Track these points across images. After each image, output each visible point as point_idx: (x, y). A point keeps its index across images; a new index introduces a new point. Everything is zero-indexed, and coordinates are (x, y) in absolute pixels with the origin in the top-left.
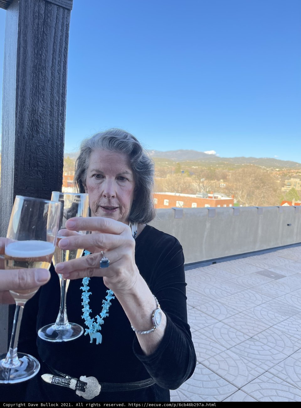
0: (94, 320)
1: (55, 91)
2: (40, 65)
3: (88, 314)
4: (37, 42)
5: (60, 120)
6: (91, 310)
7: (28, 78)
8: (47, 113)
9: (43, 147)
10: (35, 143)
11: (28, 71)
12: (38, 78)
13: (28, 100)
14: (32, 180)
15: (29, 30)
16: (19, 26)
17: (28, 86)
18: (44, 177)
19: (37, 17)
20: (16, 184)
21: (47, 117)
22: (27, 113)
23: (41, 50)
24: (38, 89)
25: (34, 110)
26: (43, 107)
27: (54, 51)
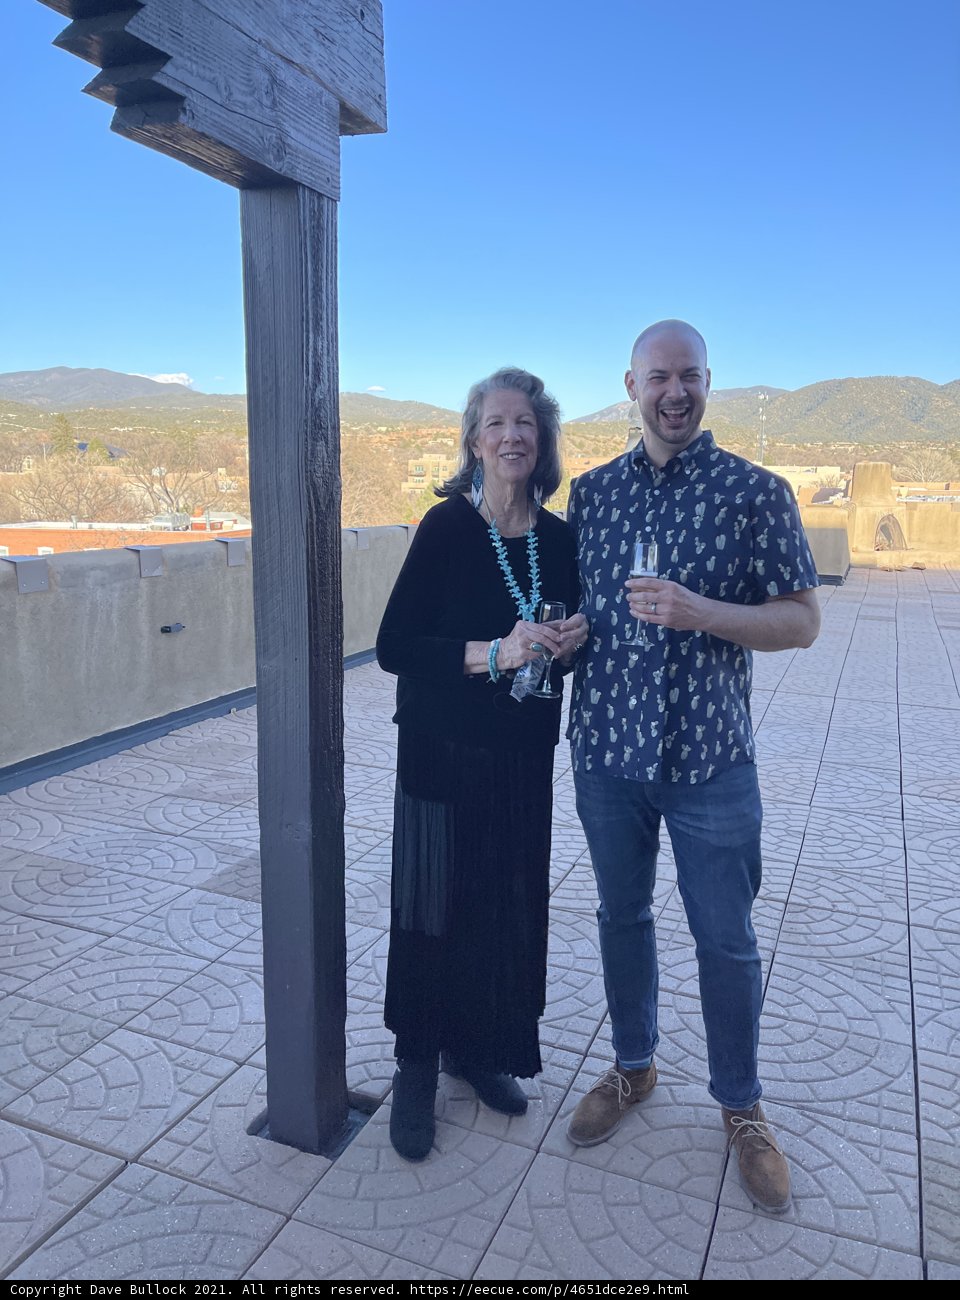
1: (330, 321)
2: (318, 286)
4: (315, 253)
5: (335, 361)
7: (310, 304)
8: (325, 352)
9: (324, 399)
10: (317, 393)
11: (310, 296)
12: (317, 304)
13: (311, 335)
14: (318, 448)
15: (308, 239)
16: (300, 233)
17: (311, 316)
18: (327, 443)
19: (312, 218)
20: (306, 453)
21: (325, 357)
22: (311, 354)
23: (317, 264)
24: (318, 319)
25: (315, 349)
26: (322, 344)
27: (327, 264)
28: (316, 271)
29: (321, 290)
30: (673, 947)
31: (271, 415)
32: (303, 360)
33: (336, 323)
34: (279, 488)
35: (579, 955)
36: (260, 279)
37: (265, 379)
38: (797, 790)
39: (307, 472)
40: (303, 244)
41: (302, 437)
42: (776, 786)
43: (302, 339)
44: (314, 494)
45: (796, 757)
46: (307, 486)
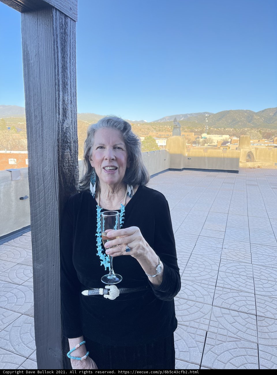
0: (106, 255)
1: (72, 86)
2: (65, 66)
3: (101, 252)
4: (63, 48)
5: (75, 107)
6: (103, 249)
7: (60, 76)
8: (70, 102)
9: (69, 128)
10: (65, 125)
11: (60, 71)
12: (64, 76)
13: (61, 93)
14: (66, 154)
15: (59, 38)
16: (54, 35)
17: (61, 83)
18: (71, 150)
19: (61, 28)
20: (58, 158)
21: (69, 105)
22: (61, 103)
23: (64, 54)
24: (65, 84)
25: (64, 101)
26: (68, 98)
27: (70, 54)
28: (63, 58)
29: (67, 68)
30: (218, 343)
31: (39, 136)
32: (57, 106)
33: (75, 87)
34: (44, 175)
35: (181, 350)
36: (32, 62)
37: (36, 117)
38: (245, 257)
39: (59, 167)
40: (55, 42)
41: (56, 148)
42: (238, 255)
43: (56, 96)
44: (63, 178)
45: (241, 241)
46: (59, 175)
